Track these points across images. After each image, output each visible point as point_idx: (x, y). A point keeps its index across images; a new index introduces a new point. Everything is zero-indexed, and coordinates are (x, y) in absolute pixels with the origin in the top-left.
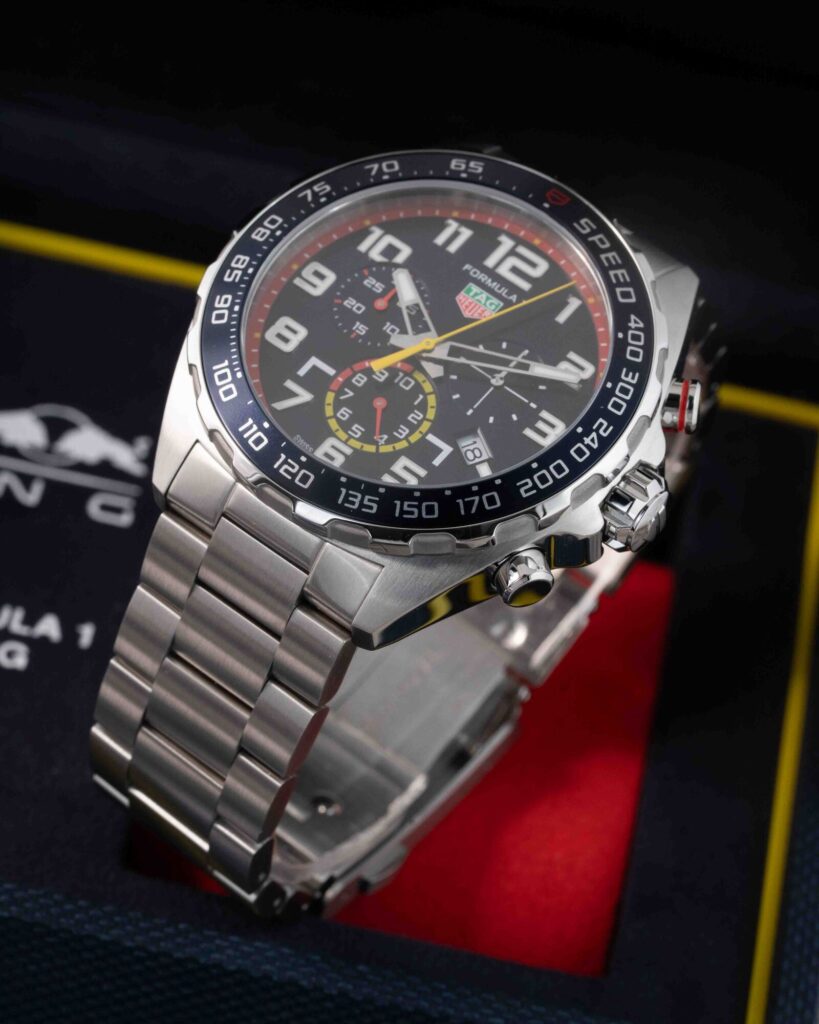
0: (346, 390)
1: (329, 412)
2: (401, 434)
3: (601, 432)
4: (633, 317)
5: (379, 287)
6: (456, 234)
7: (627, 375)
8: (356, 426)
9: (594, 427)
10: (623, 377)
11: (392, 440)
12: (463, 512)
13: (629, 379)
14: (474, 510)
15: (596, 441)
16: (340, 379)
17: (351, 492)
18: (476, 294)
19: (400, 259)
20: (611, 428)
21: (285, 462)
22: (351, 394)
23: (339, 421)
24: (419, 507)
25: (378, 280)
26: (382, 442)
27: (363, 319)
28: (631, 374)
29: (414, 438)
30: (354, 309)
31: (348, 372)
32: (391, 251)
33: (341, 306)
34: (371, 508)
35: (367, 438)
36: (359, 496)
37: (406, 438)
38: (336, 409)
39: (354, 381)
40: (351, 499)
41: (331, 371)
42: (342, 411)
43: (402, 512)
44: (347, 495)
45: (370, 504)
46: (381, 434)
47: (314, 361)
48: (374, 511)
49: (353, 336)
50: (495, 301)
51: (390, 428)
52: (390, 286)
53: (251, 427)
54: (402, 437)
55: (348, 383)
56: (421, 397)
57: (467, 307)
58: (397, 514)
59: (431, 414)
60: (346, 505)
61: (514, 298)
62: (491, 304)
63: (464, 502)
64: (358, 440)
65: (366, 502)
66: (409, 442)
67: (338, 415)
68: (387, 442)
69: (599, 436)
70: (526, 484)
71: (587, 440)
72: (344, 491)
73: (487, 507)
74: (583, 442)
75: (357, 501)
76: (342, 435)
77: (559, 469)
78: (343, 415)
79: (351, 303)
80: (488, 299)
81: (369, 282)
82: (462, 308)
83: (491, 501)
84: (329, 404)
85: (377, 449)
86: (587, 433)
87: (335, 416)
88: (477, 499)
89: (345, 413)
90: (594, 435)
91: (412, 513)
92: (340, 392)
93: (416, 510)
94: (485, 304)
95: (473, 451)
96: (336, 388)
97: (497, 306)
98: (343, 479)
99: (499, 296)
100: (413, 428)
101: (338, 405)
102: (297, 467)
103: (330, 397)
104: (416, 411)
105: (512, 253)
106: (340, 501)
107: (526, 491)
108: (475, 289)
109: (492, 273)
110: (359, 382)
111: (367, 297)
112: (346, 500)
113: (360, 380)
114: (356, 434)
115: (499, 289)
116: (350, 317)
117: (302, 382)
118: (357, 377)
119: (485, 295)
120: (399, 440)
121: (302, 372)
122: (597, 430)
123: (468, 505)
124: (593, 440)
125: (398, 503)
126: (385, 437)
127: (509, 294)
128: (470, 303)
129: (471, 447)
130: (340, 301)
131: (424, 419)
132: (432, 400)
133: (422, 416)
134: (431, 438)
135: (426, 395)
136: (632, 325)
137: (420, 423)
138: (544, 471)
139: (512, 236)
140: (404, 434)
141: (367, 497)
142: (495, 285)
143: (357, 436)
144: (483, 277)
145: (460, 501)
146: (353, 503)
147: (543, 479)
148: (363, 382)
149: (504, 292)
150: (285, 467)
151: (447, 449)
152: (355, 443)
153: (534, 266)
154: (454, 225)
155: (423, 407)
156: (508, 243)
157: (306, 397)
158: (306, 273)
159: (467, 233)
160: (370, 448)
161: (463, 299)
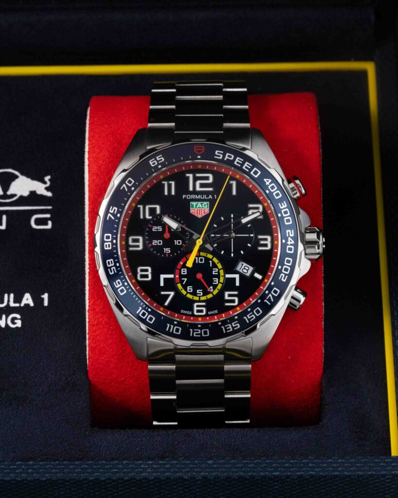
0: (183, 279)
1: (184, 292)
2: (216, 282)
3: (291, 235)
4: (265, 180)
5: (160, 229)
6: (170, 186)
7: (282, 206)
8: (198, 291)
9: (288, 236)
10: (281, 208)
11: (215, 287)
12: (269, 304)
13: (284, 207)
14: (272, 300)
16: (177, 276)
17: (226, 326)
18: (196, 205)
19: (158, 212)
20: (293, 231)
21: (193, 332)
22: (186, 279)
23: (190, 293)
24: (253, 314)
25: (157, 226)
26: (212, 290)
27: (165, 246)
28: (282, 204)
29: (222, 280)
30: (158, 244)
31: (177, 271)
32: (152, 211)
33: (153, 246)
34: (237, 326)
35: (206, 293)
36: (230, 325)
37: (219, 282)
38: (186, 290)
39: (182, 274)
40: (228, 328)
41: (172, 276)
42: (188, 289)
43: (249, 320)
44: (225, 328)
45: (236, 325)
46: (209, 287)
47: (162, 277)
48: (239, 327)
49: (167, 255)
50: (205, 203)
51: (210, 283)
52: (164, 225)
54: (217, 283)
55: (181, 276)
56: (211, 262)
57: (197, 213)
58: (248, 322)
59: (220, 266)
60: (228, 331)
61: (210, 197)
62: (205, 205)
63: (267, 300)
64: (203, 296)
65: (234, 326)
66: (221, 283)
67: (188, 291)
68: (214, 289)
69: (291, 237)
70: (282, 276)
71: (289, 243)
72: (223, 327)
73: (276, 295)
74: (288, 245)
75: (230, 327)
76: (196, 298)
77: (288, 261)
78: (190, 290)
79: (155, 242)
80: (202, 204)
81: (154, 229)
82: (196, 215)
83: (275, 292)
84: (182, 290)
85: (213, 294)
86: (287, 240)
87: (188, 293)
88: (270, 295)
89: (190, 288)
90: (289, 239)
91: (253, 317)
92: (181, 282)
93: (253, 316)
94: (203, 207)
95: (244, 268)
96: (179, 281)
97: (207, 205)
98: (220, 323)
99: (204, 200)
100: (218, 276)
101: (185, 287)
102: (199, 331)
103: (179, 286)
104: (214, 269)
105: (195, 179)
106: (224, 332)
107: (284, 279)
108: (194, 203)
109: (195, 192)
110: (185, 272)
111: (158, 235)
112: (226, 330)
113: (184, 272)
114: (200, 294)
115: (202, 197)
116: (159, 249)
117: (165, 288)
118: (182, 271)
119: (199, 203)
120: (217, 285)
121: (162, 284)
122: (289, 236)
123: (269, 300)
124: (291, 241)
125: (245, 318)
126: (212, 287)
127: (207, 196)
128: (197, 211)
129: (243, 267)
130: (150, 245)
131: (219, 270)
132: (215, 260)
133: (217, 269)
134: (228, 276)
135: (211, 260)
136: (267, 183)
137: (219, 272)
138: (285, 267)
139: (189, 172)
140: (217, 281)
141: (233, 324)
142: (199, 197)
143: (202, 295)
144: (193, 196)
145: (265, 301)
146: (230, 329)
147: (286, 270)
148: (186, 271)
149: (205, 197)
150: (195, 333)
151: (237, 276)
152: (203, 298)
153: (207, 178)
154: (166, 183)
155: (215, 266)
156: (191, 176)
157: (172, 294)
158: (131, 243)
159: (173, 183)
160: (210, 296)
161: (193, 211)
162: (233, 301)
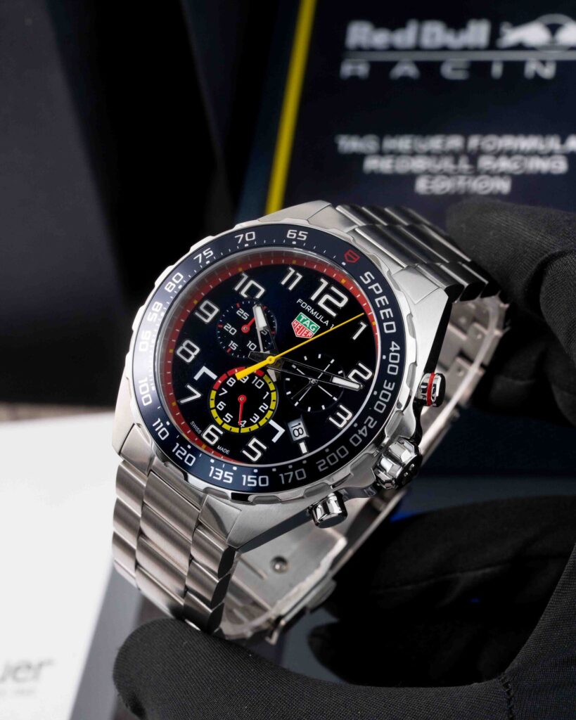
0: (223, 389)
1: (212, 404)
2: (254, 420)
3: (369, 425)
4: (393, 343)
5: (245, 316)
6: (294, 277)
7: (387, 385)
8: (228, 414)
9: (365, 422)
10: (385, 387)
11: (249, 424)
12: (283, 482)
13: (388, 388)
14: (290, 481)
15: (366, 432)
16: (220, 382)
17: (217, 469)
18: (304, 320)
19: (258, 296)
20: (376, 422)
21: (179, 448)
22: (226, 392)
23: (218, 411)
24: (257, 479)
25: (245, 311)
26: (243, 425)
27: (235, 339)
28: (390, 384)
29: (262, 423)
30: (230, 332)
31: (224, 376)
32: (253, 291)
33: (222, 330)
34: (228, 479)
35: (234, 423)
36: (222, 472)
37: (257, 423)
38: (216, 403)
39: (228, 383)
40: (217, 473)
41: (214, 377)
42: (220, 404)
43: (247, 482)
44: (215, 471)
45: (228, 477)
46: (242, 420)
47: (204, 370)
48: (230, 482)
49: (228, 351)
50: (315, 325)
51: (247, 416)
52: (252, 315)
53: (159, 424)
54: (255, 422)
55: (224, 385)
56: (268, 393)
57: (298, 329)
58: (244, 484)
59: (273, 405)
60: (214, 477)
61: (327, 323)
62: (313, 327)
63: (284, 476)
64: (229, 424)
65: (226, 476)
66: (259, 425)
67: (218, 407)
68: (246, 426)
69: (368, 428)
70: (322, 462)
71: (360, 432)
72: (213, 468)
73: (298, 479)
74: (357, 433)
75: (221, 475)
76: (219, 421)
77: (342, 452)
78: (220, 407)
79: (229, 328)
80: (311, 323)
81: (240, 312)
82: (295, 330)
83: (301, 474)
84: (212, 400)
85: (240, 430)
86: (360, 427)
87: (215, 408)
88: (291, 473)
89: (222, 405)
90: (365, 428)
91: (253, 483)
92: (219, 391)
93: (255, 481)
94: (309, 328)
95: (298, 430)
96: (217, 389)
97: (316, 329)
98: (212, 461)
99: (317, 321)
100: (262, 415)
101: (217, 400)
102: (186, 452)
103: (213, 394)
104: (264, 404)
105: (327, 291)
106: (210, 475)
107: (322, 467)
108: (303, 316)
109: (314, 305)
110: (231, 384)
111: (238, 322)
112: (214, 474)
113: (231, 382)
114: (228, 420)
115: (318, 316)
116: (227, 337)
117: (194, 384)
118: (230, 380)
119: (309, 321)
120: (253, 424)
121: (197, 377)
122: (367, 425)
123: (287, 478)
124: (364, 432)
125: (244, 476)
126: (245, 422)
127: (324, 320)
128: (300, 327)
129: (297, 427)
130: (221, 326)
131: (269, 409)
132: (274, 396)
133: (267, 407)
134: (272, 423)
135: (270, 392)
136: (392, 349)
137: (266, 411)
138: (333, 454)
139: (327, 278)
140: (257, 420)
141: (226, 473)
142: (315, 314)
143: (228, 422)
144: (309, 308)
145: (281, 475)
146: (218, 476)
147: (332, 459)
148: (233, 383)
149: (321, 318)
150: (179, 451)
151: (281, 431)
152: (226, 427)
153: (340, 300)
154: (292, 271)
155: (268, 401)
156: (325, 283)
157: (198, 395)
158: (202, 308)
159: (300, 277)
160: (235, 430)
161: (296, 324)
162: (254, 454)
